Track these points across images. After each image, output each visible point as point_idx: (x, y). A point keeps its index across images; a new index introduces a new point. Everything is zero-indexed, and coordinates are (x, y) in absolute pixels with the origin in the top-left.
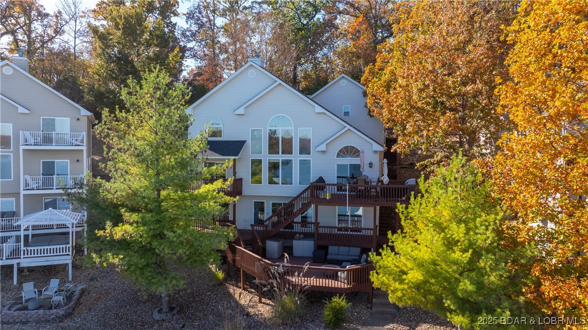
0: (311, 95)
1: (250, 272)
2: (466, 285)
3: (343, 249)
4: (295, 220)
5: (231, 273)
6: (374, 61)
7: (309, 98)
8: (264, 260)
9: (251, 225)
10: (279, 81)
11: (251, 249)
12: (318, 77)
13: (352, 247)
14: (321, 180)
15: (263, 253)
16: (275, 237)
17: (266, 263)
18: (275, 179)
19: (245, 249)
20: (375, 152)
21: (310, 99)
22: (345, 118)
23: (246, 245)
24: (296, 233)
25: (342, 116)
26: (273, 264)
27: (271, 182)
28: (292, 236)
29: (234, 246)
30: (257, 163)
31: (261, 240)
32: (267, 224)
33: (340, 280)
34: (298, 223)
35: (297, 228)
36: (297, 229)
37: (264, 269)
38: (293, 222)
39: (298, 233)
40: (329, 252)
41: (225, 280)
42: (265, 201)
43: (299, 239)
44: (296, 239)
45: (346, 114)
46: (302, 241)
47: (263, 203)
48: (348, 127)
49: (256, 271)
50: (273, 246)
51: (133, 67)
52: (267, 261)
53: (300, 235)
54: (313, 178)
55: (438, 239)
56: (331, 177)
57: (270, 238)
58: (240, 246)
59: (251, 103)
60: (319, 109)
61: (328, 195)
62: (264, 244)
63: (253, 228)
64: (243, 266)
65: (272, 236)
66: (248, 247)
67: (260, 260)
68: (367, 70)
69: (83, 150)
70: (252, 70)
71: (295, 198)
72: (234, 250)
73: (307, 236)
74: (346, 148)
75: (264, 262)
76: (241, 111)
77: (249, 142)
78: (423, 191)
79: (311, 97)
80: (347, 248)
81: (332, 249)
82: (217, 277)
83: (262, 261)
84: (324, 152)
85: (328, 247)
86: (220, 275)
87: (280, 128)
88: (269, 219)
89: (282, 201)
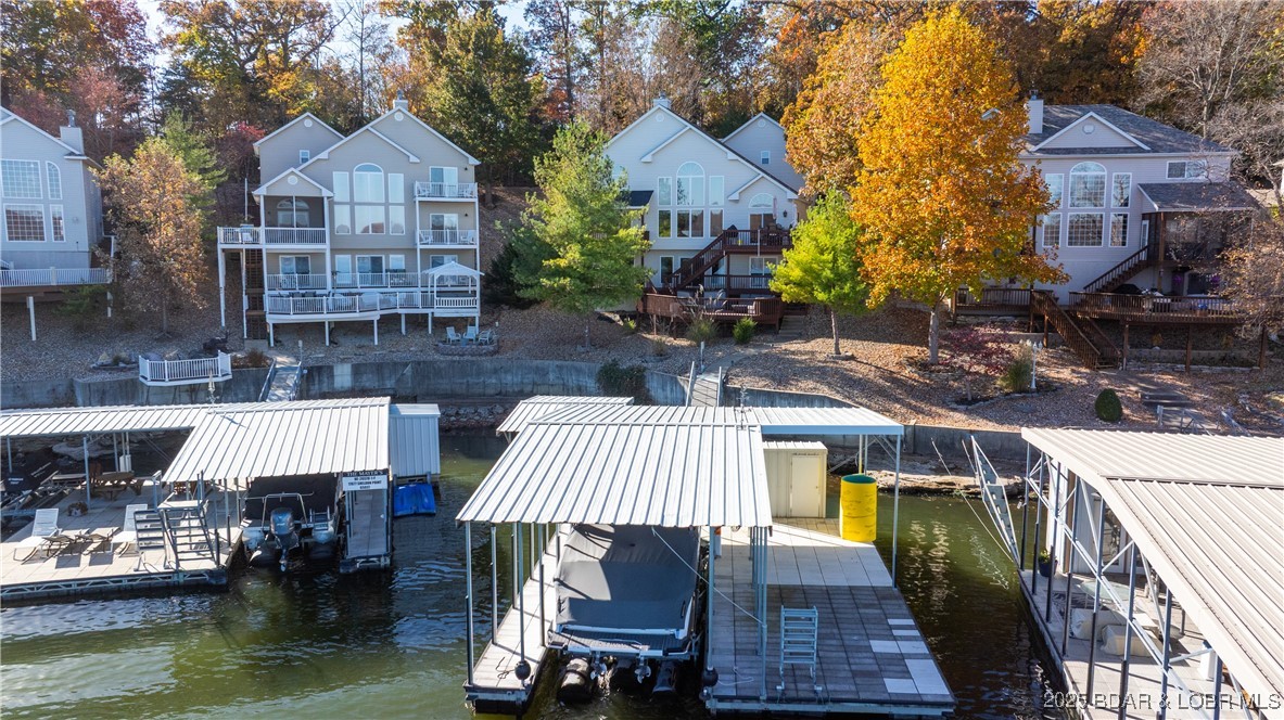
0: (724, 137)
1: (664, 315)
2: (827, 273)
4: (706, 273)
5: (642, 324)
6: (795, 101)
7: (720, 142)
10: (690, 126)
12: (732, 106)
14: (733, 227)
18: (684, 232)
20: (790, 200)
21: (723, 144)
22: (764, 167)
25: (760, 164)
27: (681, 235)
29: (646, 295)
30: (665, 216)
31: (673, 290)
32: (676, 276)
38: (704, 274)
41: (637, 330)
42: (673, 256)
45: (765, 161)
47: (671, 258)
48: (762, 174)
49: (671, 311)
51: (490, 101)
54: (725, 227)
55: (813, 251)
56: (744, 224)
57: (681, 289)
59: (658, 150)
60: (731, 156)
61: (740, 241)
67: (675, 299)
68: (787, 110)
69: (474, 203)
70: (659, 114)
71: (703, 252)
72: (645, 299)
74: (760, 196)
76: (648, 158)
77: (657, 192)
78: (810, 218)
79: (723, 141)
82: (630, 326)
84: (737, 201)
85: (739, 295)
86: (633, 324)
87: (691, 177)
88: (677, 272)
89: (691, 256)
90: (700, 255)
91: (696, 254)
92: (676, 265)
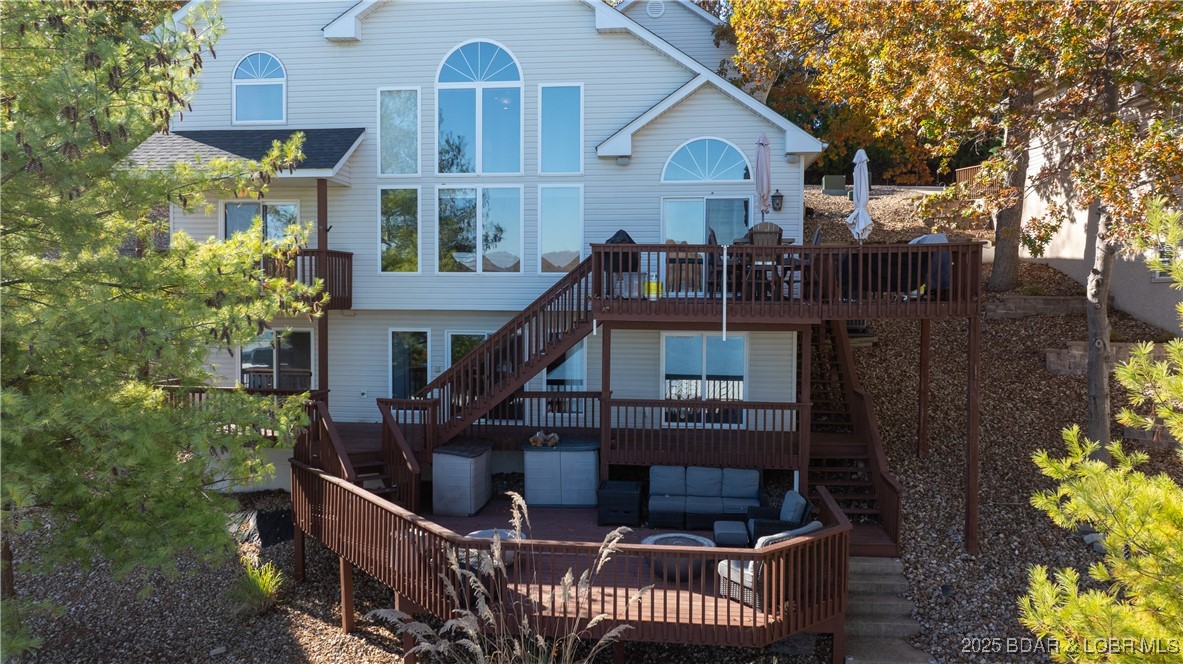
1: (370, 570)
3: (701, 477)
4: (527, 387)
5: (311, 570)
8: (423, 524)
9: (383, 403)
11: (379, 483)
13: (729, 466)
15: (422, 498)
16: (462, 441)
17: (430, 533)
19: (359, 484)
20: (792, 157)
23: (359, 470)
24: (532, 431)
26: (459, 537)
27: (448, 264)
28: (522, 440)
29: (316, 476)
30: (400, 206)
31: (416, 454)
32: (436, 396)
33: (723, 590)
34: (539, 395)
35: (536, 413)
36: (535, 418)
37: (423, 559)
38: (521, 392)
39: (539, 428)
40: (654, 486)
41: (286, 595)
42: (429, 331)
43: (545, 446)
44: (536, 448)
46: (557, 454)
47: (422, 336)
48: (706, 75)
49: (393, 565)
50: (456, 472)
52: (436, 528)
53: (547, 433)
57: (445, 444)
58: (339, 475)
60: (608, 18)
61: (653, 285)
62: (426, 464)
63: (386, 415)
64: (349, 545)
65: (450, 440)
66: (367, 478)
67: (408, 523)
71: (522, 318)
72: (315, 491)
73: (570, 438)
74: (698, 146)
75: (425, 530)
76: (344, 29)
77: (375, 133)
80: (716, 473)
81: (663, 477)
82: (257, 587)
83: (416, 525)
84: (622, 160)
85: (647, 468)
86: (268, 580)
87: (479, 86)
88: (440, 382)
89: (486, 330)
90: (509, 329)
91: (504, 322)
92: (438, 360)
